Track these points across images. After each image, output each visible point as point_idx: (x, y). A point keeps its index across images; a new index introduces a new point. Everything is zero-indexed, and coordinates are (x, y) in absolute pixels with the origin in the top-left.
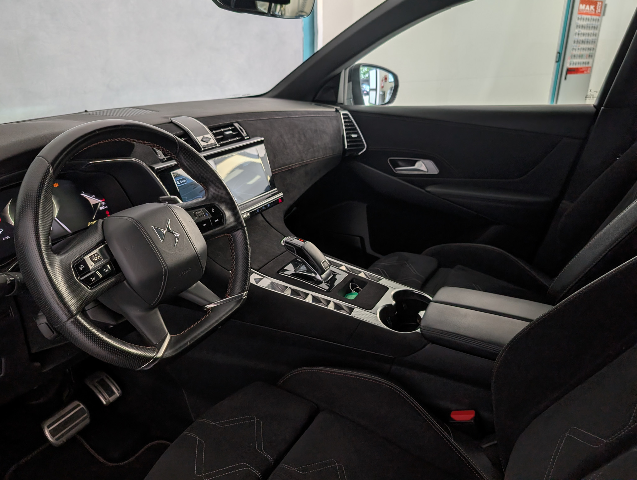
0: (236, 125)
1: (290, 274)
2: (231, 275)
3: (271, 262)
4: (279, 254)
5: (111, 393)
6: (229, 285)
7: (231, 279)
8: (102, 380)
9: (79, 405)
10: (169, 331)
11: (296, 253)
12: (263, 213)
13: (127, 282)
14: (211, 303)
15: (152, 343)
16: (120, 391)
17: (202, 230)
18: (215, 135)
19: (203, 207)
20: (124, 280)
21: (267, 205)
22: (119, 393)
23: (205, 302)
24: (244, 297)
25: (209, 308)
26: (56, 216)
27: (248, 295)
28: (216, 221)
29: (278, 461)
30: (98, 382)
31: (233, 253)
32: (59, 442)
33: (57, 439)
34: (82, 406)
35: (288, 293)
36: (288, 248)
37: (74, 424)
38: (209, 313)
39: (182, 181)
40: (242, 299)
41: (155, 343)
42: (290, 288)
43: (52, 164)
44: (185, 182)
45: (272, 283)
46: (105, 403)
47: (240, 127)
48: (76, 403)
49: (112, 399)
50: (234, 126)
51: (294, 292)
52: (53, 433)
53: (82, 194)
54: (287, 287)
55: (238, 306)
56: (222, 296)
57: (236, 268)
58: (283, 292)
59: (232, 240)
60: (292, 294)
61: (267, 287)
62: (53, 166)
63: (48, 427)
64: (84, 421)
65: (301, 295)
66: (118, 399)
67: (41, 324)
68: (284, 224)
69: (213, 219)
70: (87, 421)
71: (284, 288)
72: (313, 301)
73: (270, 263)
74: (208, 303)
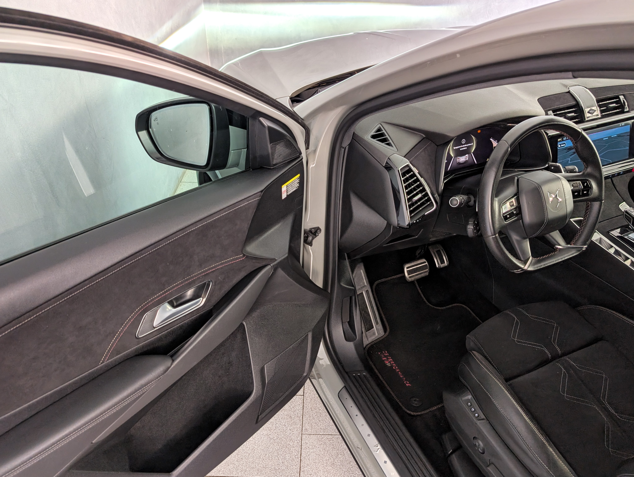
0: (622, 97)
1: (616, 236)
2: (579, 231)
3: (606, 221)
4: (615, 216)
5: (443, 262)
6: (576, 237)
7: (578, 233)
8: (439, 250)
9: (425, 262)
10: (531, 255)
11: (631, 223)
12: (613, 179)
13: (522, 221)
14: (560, 245)
15: (521, 259)
16: (448, 263)
17: (574, 197)
18: (600, 106)
19: (580, 181)
20: (521, 220)
21: (620, 172)
22: (447, 264)
23: (557, 243)
24: (583, 249)
25: (558, 248)
26: (472, 152)
27: (586, 248)
28: (585, 192)
29: (564, 355)
30: (436, 251)
31: (586, 216)
32: (410, 280)
33: (410, 277)
34: (427, 263)
35: (612, 251)
36: (627, 217)
37: (420, 272)
38: (557, 251)
39: (563, 145)
40: (582, 250)
41: (522, 259)
42: (615, 248)
43: (511, 146)
44: (564, 146)
45: (601, 238)
46: (437, 266)
47: (624, 99)
48: (424, 260)
49: (442, 266)
50: (619, 98)
51: (617, 252)
52: (409, 272)
53: (491, 139)
54: (612, 247)
55: (576, 254)
56: (568, 242)
57: (585, 227)
58: (608, 249)
59: (589, 207)
60: (614, 253)
61: (596, 240)
62: (510, 147)
63: (407, 268)
64: (425, 273)
65: (622, 256)
66: (445, 267)
67: (469, 228)
68: (627, 189)
69: (583, 191)
70: (427, 274)
71: (609, 246)
72: (630, 265)
73: (604, 222)
74: (558, 244)
